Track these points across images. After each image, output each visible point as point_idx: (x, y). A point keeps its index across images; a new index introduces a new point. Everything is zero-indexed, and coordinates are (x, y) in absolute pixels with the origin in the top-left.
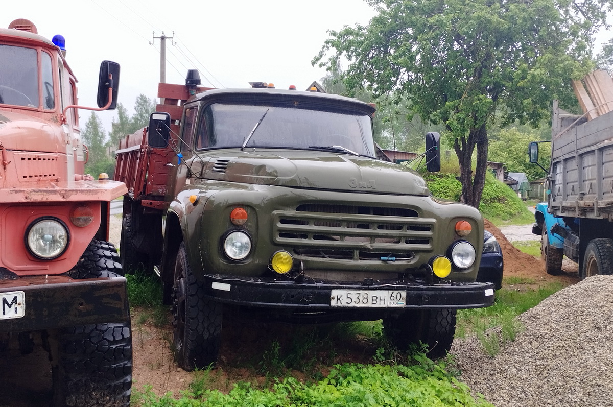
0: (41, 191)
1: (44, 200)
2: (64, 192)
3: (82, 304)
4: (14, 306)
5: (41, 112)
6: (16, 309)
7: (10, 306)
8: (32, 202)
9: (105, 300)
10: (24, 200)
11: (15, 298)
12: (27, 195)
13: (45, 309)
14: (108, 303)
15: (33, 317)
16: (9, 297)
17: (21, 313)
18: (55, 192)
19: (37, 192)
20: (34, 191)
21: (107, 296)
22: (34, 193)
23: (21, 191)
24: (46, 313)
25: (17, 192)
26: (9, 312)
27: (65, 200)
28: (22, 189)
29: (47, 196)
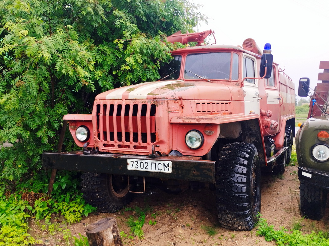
0: (189, 118)
1: (190, 122)
2: (198, 119)
3: (194, 171)
4: (168, 167)
5: (230, 81)
6: (169, 169)
7: (166, 167)
8: (185, 123)
9: (204, 171)
10: (182, 122)
11: (168, 164)
12: (183, 120)
13: (180, 171)
14: (206, 173)
15: (175, 173)
16: (166, 164)
17: (170, 171)
18: (194, 119)
19: (187, 118)
20: (186, 118)
21: (205, 169)
22: (186, 119)
23: (181, 118)
24: (180, 173)
25: (180, 118)
26: (166, 170)
27: (198, 123)
28: (182, 117)
29: (191, 121)
